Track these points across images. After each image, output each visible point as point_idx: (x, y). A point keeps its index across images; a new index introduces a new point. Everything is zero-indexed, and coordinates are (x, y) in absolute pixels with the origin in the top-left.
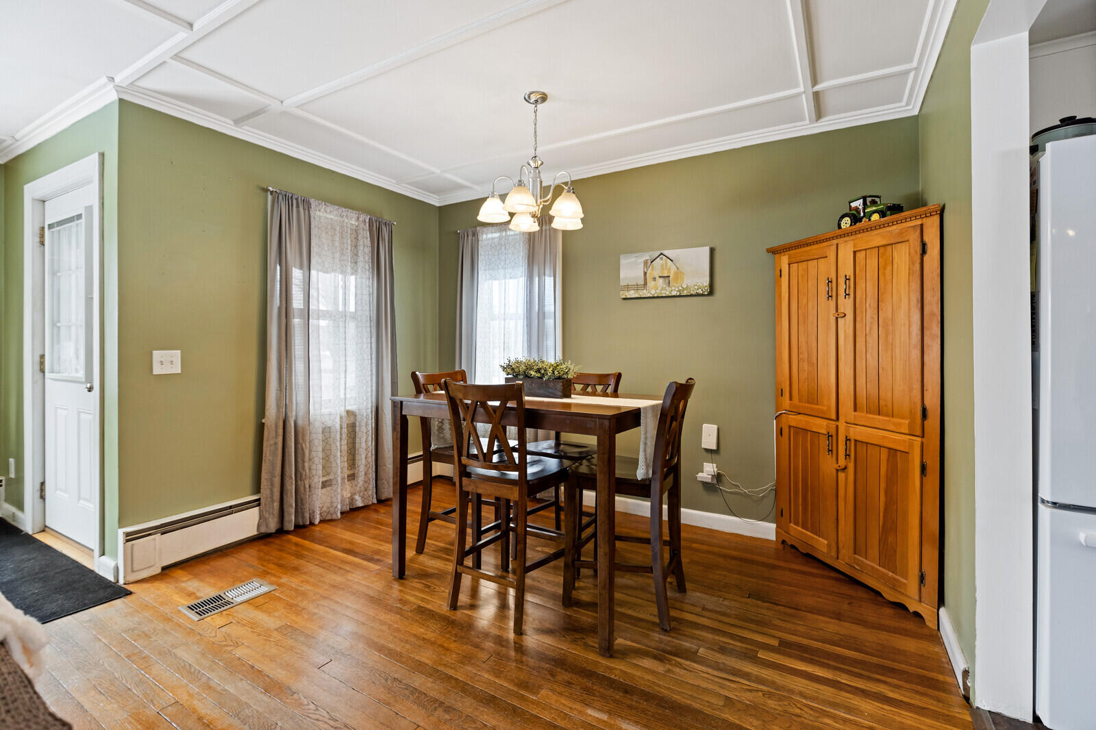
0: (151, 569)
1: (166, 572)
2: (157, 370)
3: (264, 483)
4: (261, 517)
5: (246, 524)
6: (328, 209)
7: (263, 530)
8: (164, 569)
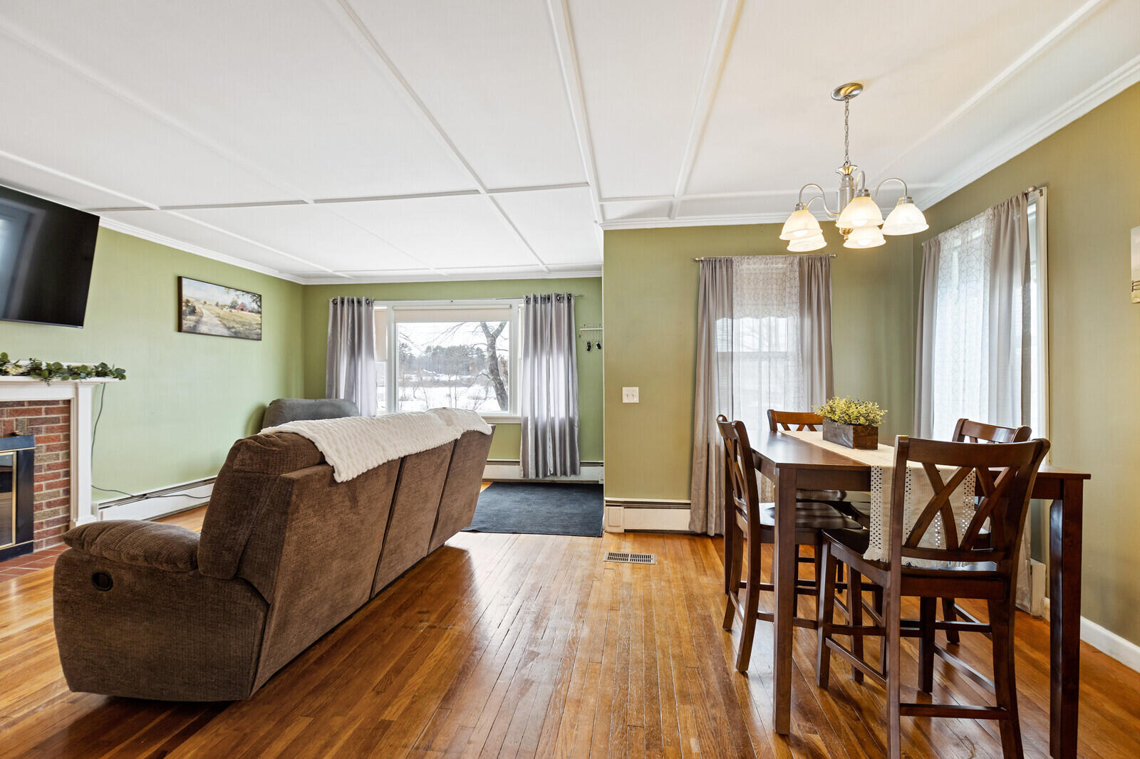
0: (618, 528)
1: (627, 533)
2: (625, 400)
3: (694, 492)
4: (692, 518)
5: (680, 520)
6: (751, 262)
7: (693, 529)
8: (626, 531)
